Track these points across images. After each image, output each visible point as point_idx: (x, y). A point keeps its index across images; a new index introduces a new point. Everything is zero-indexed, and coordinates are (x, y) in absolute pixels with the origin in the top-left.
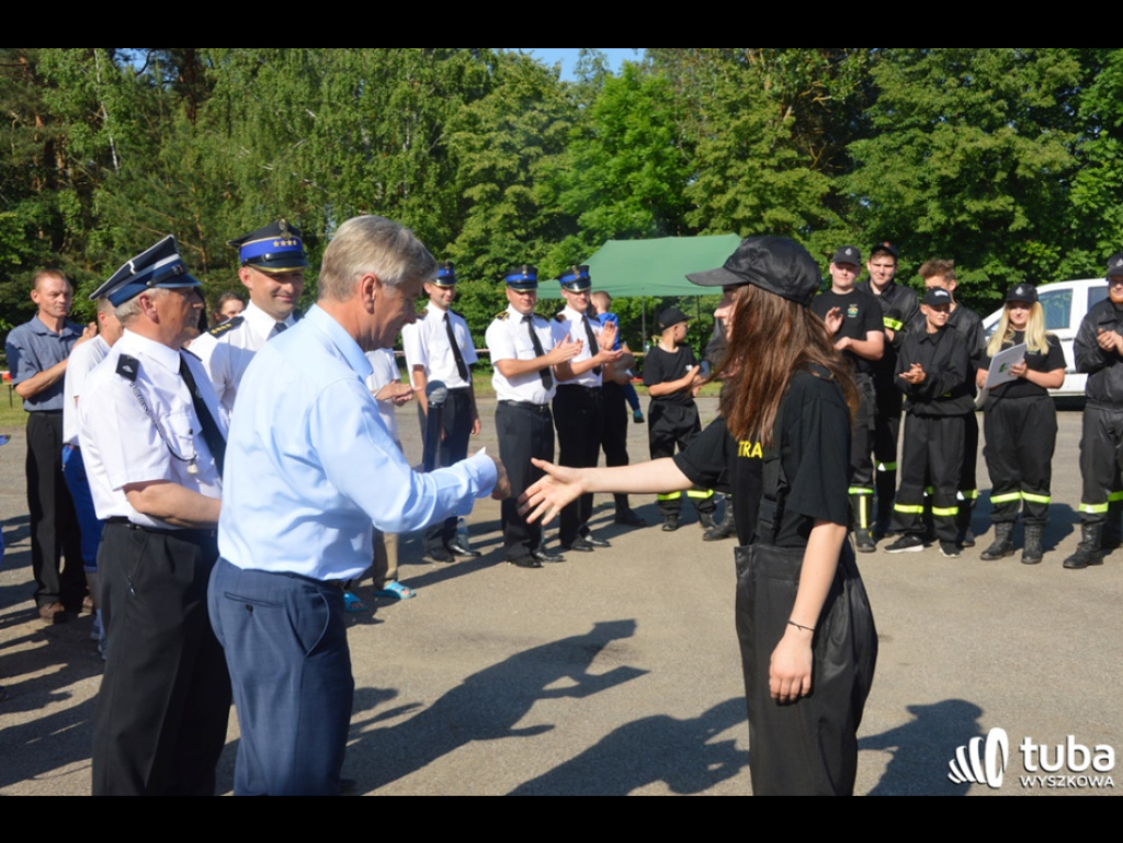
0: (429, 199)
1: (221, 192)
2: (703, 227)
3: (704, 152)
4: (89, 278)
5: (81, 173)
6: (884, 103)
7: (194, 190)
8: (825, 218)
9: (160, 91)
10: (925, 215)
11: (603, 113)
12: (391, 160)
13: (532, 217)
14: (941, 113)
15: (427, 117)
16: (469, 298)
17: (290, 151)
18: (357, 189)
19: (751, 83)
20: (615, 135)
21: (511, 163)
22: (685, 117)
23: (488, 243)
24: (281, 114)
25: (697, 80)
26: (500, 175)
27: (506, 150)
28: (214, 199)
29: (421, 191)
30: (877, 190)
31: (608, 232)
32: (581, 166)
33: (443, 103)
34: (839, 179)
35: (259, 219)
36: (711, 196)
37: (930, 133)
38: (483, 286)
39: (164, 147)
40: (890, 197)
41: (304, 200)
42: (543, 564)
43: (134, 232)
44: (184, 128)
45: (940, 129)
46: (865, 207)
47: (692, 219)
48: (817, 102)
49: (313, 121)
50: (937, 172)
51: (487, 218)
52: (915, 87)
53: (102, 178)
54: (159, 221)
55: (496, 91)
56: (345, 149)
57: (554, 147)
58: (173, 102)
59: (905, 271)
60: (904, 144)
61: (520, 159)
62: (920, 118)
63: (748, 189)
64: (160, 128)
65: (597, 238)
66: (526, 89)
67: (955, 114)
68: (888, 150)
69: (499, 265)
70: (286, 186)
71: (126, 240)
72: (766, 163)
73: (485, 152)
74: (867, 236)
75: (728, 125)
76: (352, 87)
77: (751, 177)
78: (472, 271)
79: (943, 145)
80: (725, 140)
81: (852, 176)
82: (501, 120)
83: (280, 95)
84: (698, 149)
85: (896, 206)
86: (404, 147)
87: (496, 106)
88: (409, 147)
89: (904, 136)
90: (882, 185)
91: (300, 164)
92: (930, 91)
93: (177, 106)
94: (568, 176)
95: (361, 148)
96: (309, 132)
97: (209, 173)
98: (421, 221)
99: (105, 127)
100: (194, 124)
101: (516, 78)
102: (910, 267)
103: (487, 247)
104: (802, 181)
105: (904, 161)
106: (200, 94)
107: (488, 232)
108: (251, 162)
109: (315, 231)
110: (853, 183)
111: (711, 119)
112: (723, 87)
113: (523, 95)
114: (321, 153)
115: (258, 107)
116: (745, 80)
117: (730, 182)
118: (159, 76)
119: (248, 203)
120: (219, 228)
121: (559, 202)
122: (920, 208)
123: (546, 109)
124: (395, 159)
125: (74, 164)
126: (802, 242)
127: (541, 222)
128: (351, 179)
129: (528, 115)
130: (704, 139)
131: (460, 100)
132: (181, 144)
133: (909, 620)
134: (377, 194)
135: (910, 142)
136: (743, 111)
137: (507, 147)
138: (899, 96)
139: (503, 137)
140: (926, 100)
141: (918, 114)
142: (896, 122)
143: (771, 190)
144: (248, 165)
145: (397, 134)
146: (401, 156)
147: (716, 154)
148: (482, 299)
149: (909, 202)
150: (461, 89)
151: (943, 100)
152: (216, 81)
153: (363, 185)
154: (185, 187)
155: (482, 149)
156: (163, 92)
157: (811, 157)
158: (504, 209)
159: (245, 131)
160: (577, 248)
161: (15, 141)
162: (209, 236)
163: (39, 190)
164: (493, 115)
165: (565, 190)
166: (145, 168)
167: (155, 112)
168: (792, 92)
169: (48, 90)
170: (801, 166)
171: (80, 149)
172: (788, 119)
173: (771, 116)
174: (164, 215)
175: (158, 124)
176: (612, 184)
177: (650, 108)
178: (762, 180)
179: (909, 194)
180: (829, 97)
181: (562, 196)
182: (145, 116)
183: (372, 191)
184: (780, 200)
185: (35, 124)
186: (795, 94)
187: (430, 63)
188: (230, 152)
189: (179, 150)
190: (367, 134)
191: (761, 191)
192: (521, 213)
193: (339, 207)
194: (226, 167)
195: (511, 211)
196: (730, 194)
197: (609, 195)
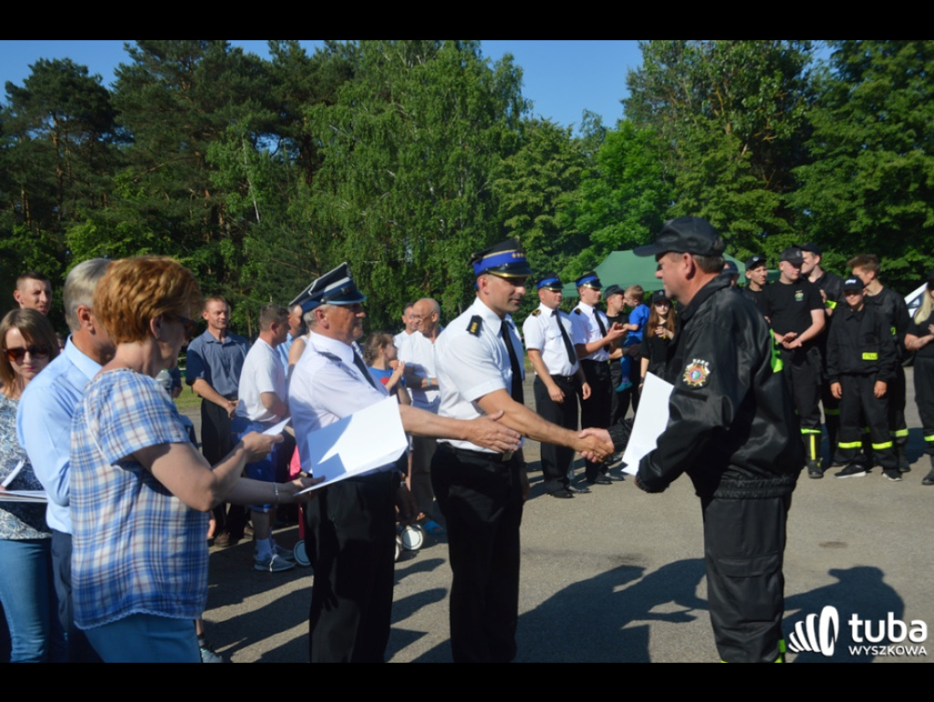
0: (478, 229)
1: (330, 233)
3: (683, 182)
4: (242, 300)
5: (235, 227)
6: (819, 136)
7: (311, 233)
8: (777, 224)
9: (287, 166)
10: (855, 220)
11: (605, 158)
12: (450, 204)
13: (556, 238)
14: (863, 142)
15: (475, 171)
17: (378, 202)
18: (427, 225)
19: (718, 129)
20: (615, 174)
21: (538, 199)
22: (666, 157)
24: (371, 175)
25: (674, 130)
26: (530, 209)
27: (534, 190)
28: (326, 239)
29: (472, 223)
30: (816, 203)
31: (614, 245)
32: (591, 197)
33: (486, 160)
34: (786, 195)
35: (358, 251)
37: (855, 158)
39: (290, 204)
40: (826, 207)
41: (390, 235)
42: (574, 495)
43: (271, 266)
44: (304, 190)
45: (863, 154)
46: (808, 216)
48: (766, 140)
49: (393, 178)
50: (863, 187)
52: (841, 124)
53: (249, 229)
54: (288, 257)
55: (524, 148)
56: (416, 198)
57: (570, 185)
58: (296, 173)
61: (544, 196)
62: (847, 147)
63: (719, 207)
64: (287, 191)
65: (605, 250)
66: (548, 145)
67: (874, 143)
68: (822, 172)
70: (375, 226)
71: (266, 271)
72: (730, 187)
73: (519, 192)
75: (700, 161)
76: (422, 153)
77: (719, 198)
79: (866, 166)
80: (698, 172)
81: (795, 193)
82: (530, 169)
83: (369, 163)
84: (677, 180)
85: (832, 214)
86: (459, 193)
87: (525, 159)
88: (463, 193)
89: (835, 161)
90: (820, 199)
91: (385, 210)
92: (854, 127)
93: (299, 176)
94: (582, 205)
95: (428, 195)
96: (391, 187)
97: (322, 221)
99: (250, 194)
100: (311, 187)
101: (539, 137)
104: (759, 199)
105: (836, 180)
106: (315, 166)
108: (350, 211)
109: (396, 256)
110: (798, 198)
111: (687, 157)
112: (695, 133)
113: (545, 150)
114: (399, 201)
115: (354, 172)
116: (712, 127)
117: (703, 204)
118: (286, 156)
119: (349, 240)
120: (330, 259)
121: (575, 225)
122: (851, 215)
123: (562, 159)
124: (453, 202)
125: (230, 222)
126: (760, 244)
127: (563, 241)
128: (422, 218)
129: (549, 164)
130: (681, 172)
131: (499, 157)
132: (302, 202)
133: (860, 531)
134: (441, 227)
135: (840, 165)
136: (711, 150)
137: (534, 188)
138: (829, 132)
139: (532, 180)
140: (851, 133)
141: (845, 144)
142: (828, 151)
143: (734, 207)
144: (349, 213)
145: (454, 184)
146: (457, 199)
147: (692, 183)
149: (842, 210)
150: (499, 149)
151: (864, 133)
152: (325, 156)
153: (431, 222)
154: (305, 231)
155: (516, 190)
156: (289, 166)
157: (765, 181)
158: (534, 233)
159: (345, 190)
160: (590, 259)
161: (192, 209)
162: (323, 265)
163: (208, 240)
164: (523, 165)
165: (579, 215)
166: (277, 220)
167: (283, 181)
168: (747, 135)
169: (213, 172)
170: (757, 188)
171: (234, 210)
172: (745, 153)
173: (732, 152)
174: (292, 252)
175: (286, 189)
176: (615, 209)
177: (641, 153)
178: (727, 200)
179: (842, 204)
180: (776, 137)
181: (577, 220)
182: (277, 184)
183: (438, 226)
184: (742, 214)
185: (205, 196)
186: (750, 136)
187: (476, 132)
188: (336, 205)
189: (301, 206)
190: (433, 186)
191: (727, 208)
192: (547, 235)
193: (414, 239)
194: (334, 215)
195: (540, 234)
196: (703, 212)
197: (614, 218)
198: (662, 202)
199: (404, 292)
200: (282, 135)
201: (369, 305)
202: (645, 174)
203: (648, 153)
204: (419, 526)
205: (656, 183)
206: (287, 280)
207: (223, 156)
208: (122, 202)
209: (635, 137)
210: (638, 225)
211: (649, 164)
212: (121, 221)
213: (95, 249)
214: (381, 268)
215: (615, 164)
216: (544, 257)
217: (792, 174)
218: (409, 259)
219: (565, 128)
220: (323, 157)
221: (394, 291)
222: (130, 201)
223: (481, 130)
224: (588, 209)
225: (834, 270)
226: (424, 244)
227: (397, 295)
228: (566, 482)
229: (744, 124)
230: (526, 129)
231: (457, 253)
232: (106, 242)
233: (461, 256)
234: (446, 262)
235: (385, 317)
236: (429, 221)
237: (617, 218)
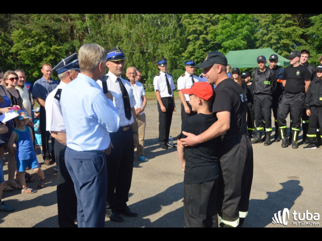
0: (177, 40)
1: (118, 39)
2: (261, 46)
3: (262, 22)
7: (110, 39)
8: (301, 42)
12: (166, 28)
13: (208, 44)
17: (137, 27)
18: (156, 37)
21: (201, 28)
23: (195, 52)
24: (135, 16)
26: (198, 32)
27: (200, 25)
28: (116, 41)
30: (318, 32)
31: (231, 48)
32: (223, 28)
34: (306, 29)
35: (128, 47)
36: (263, 36)
39: (102, 26)
41: (141, 41)
44: (107, 21)
46: (314, 38)
47: (258, 44)
49: (144, 17)
51: (194, 45)
53: (86, 36)
56: (153, 26)
57: (215, 23)
63: (275, 33)
64: (101, 21)
65: (228, 50)
68: (321, 18)
69: (198, 59)
70: (135, 37)
72: (282, 25)
73: (194, 25)
74: (314, 47)
77: (276, 30)
80: (268, 18)
81: (310, 28)
84: (259, 22)
86: (170, 24)
88: (171, 24)
90: (320, 31)
91: (140, 30)
94: (219, 31)
95: (158, 25)
96: (142, 20)
97: (114, 34)
98: (175, 46)
99: (86, 21)
100: (110, 20)
103: (194, 54)
104: (294, 30)
107: (194, 49)
108: (126, 30)
109: (144, 49)
110: (310, 30)
114: (145, 27)
119: (125, 42)
121: (216, 39)
124: (167, 28)
127: (211, 46)
128: (154, 34)
130: (261, 18)
132: (106, 26)
137: (200, 23)
139: (199, 20)
143: (283, 34)
144: (125, 31)
145: (168, 21)
146: (169, 27)
147: (265, 23)
153: (158, 36)
154: (108, 38)
157: (297, 23)
158: (199, 42)
159: (124, 21)
161: (63, 26)
163: (69, 40)
166: (97, 33)
167: (99, 17)
170: (293, 26)
171: (80, 28)
176: (233, 33)
178: (280, 31)
181: (217, 37)
182: (97, 18)
183: (161, 38)
184: (286, 37)
185: (68, 21)
188: (120, 27)
189: (106, 27)
190: (159, 21)
191: (279, 34)
192: (204, 43)
193: (151, 42)
194: (119, 32)
195: (202, 43)
196: (269, 35)
197: (232, 37)
199: (146, 65)
205: (250, 23)
208: (34, 22)
210: (242, 40)
212: (33, 30)
213: (23, 41)
214: (137, 54)
216: (203, 52)
217: (309, 20)
218: (149, 51)
222: (37, 22)
224: (222, 33)
226: (155, 46)
227: (143, 65)
231: (168, 49)
232: (27, 38)
233: (170, 51)
234: (163, 53)
236: (157, 36)
237: (233, 37)
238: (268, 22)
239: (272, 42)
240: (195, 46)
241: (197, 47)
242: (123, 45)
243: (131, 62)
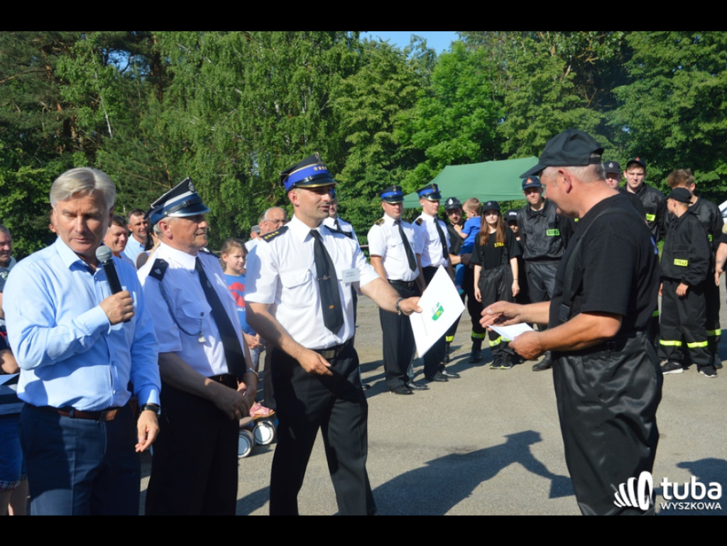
0: (320, 144)
1: (181, 148)
2: (512, 152)
3: (511, 101)
5: (88, 140)
6: (637, 59)
7: (163, 147)
9: (138, 82)
10: (670, 136)
11: (440, 79)
12: (294, 120)
13: (394, 153)
14: (679, 63)
15: (317, 89)
16: (352, 210)
17: (226, 118)
18: (272, 140)
19: (543, 51)
20: (448, 93)
21: (377, 116)
22: (496, 78)
23: (364, 172)
24: (218, 93)
25: (504, 51)
26: (370, 125)
27: (373, 108)
28: (177, 153)
30: (634, 120)
31: (447, 160)
32: (426, 115)
33: (328, 79)
34: (606, 113)
35: (207, 165)
36: (516, 131)
37: (671, 78)
38: (362, 202)
39: (142, 119)
40: (644, 125)
41: (237, 149)
42: (413, 391)
43: (124, 178)
44: (155, 106)
45: (678, 74)
46: (626, 132)
47: (506, 147)
48: (588, 61)
49: (240, 96)
50: (678, 105)
51: (362, 155)
52: (659, 46)
53: (102, 143)
54: (140, 169)
55: (364, 68)
56: (261, 113)
57: (407, 104)
58: (147, 89)
59: (657, 175)
60: (652, 87)
61: (383, 114)
62: (664, 68)
63: (545, 124)
64: (139, 107)
65: (440, 165)
66: (385, 65)
67: (689, 63)
68: (639, 91)
69: (372, 187)
70: (223, 140)
71: (119, 183)
72: (555, 106)
73: (359, 110)
74: (629, 152)
75: (527, 82)
76: (266, 71)
77: (545, 116)
78: (354, 192)
79: (681, 85)
80: (526, 91)
81: (616, 112)
82: (369, 88)
83: (217, 81)
84: (506, 99)
85: (649, 131)
86: (303, 109)
87: (365, 79)
88: (306, 110)
89: (652, 82)
90: (638, 117)
91: (233, 126)
92: (670, 48)
93: (150, 92)
94: (418, 123)
95: (274, 112)
96: (238, 104)
97: (173, 135)
100: (161, 103)
101: (378, 58)
102: (661, 173)
103: (364, 175)
104: (582, 116)
105: (653, 98)
106: (165, 83)
107: (363, 164)
108: (199, 127)
109: (244, 170)
110: (617, 116)
111: (515, 77)
112: (522, 55)
113: (384, 70)
114: (246, 118)
115: (203, 90)
116: (538, 49)
117: (530, 121)
118: (137, 72)
119: (199, 154)
120: (181, 172)
121: (411, 141)
122: (667, 131)
123: (400, 79)
124: (296, 118)
125: (83, 135)
127: (400, 156)
128: (268, 134)
129: (387, 83)
130: (510, 92)
131: (340, 77)
132: (153, 117)
133: (677, 423)
134: (286, 143)
135: (657, 85)
136: (538, 70)
137: (374, 106)
138: (647, 53)
139: (371, 99)
140: (667, 55)
141: (662, 65)
142: (646, 72)
143: (559, 125)
144: (198, 129)
145: (298, 102)
146: (301, 117)
147: (519, 102)
148: (362, 211)
149: (658, 127)
150: (339, 69)
151: (680, 54)
152: (174, 75)
153: (276, 138)
154: (157, 145)
155: (357, 108)
156: (140, 82)
157: (587, 100)
158: (374, 148)
159: (194, 105)
160: (426, 172)
161: (44, 121)
162: (174, 177)
163: (61, 153)
164: (364, 84)
165: (415, 132)
166: (130, 134)
167: (135, 97)
168: (571, 56)
169: (63, 86)
170: (580, 107)
171: (87, 124)
172: (569, 74)
173: (557, 73)
174: (144, 165)
175: (137, 104)
176: (449, 126)
177: (472, 73)
178: (552, 118)
179: (658, 122)
180: (597, 58)
181: (414, 136)
182: (129, 99)
183: (282, 141)
185: (57, 109)
186: (573, 57)
187: (318, 52)
188: (186, 121)
189: (152, 121)
190: (278, 103)
191: (552, 125)
192: (386, 150)
193: (261, 153)
194: (184, 131)
195: (379, 149)
196: (530, 129)
197: (447, 134)
198: (491, 120)
199: (251, 203)
200: (134, 52)
201: (218, 214)
202: (477, 94)
203: (479, 74)
204: (269, 422)
205: (487, 102)
206: (139, 192)
207: (72, 70)
209: (467, 58)
210: (470, 141)
211: (479, 85)
214: (230, 180)
215: (449, 84)
216: (383, 171)
217: (613, 94)
218: (256, 173)
219: (402, 50)
220: (172, 75)
221: (242, 202)
223: (323, 51)
224: (424, 126)
225: (651, 183)
226: (269, 159)
227: (245, 206)
228: (407, 379)
229: (567, 47)
230: (365, 51)
235: (234, 227)
236: (274, 137)
237: (450, 134)
238: (526, 100)
239: (538, 144)
240: (364, 158)
241: (369, 160)
242: (194, 162)
243: (216, 200)
